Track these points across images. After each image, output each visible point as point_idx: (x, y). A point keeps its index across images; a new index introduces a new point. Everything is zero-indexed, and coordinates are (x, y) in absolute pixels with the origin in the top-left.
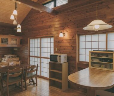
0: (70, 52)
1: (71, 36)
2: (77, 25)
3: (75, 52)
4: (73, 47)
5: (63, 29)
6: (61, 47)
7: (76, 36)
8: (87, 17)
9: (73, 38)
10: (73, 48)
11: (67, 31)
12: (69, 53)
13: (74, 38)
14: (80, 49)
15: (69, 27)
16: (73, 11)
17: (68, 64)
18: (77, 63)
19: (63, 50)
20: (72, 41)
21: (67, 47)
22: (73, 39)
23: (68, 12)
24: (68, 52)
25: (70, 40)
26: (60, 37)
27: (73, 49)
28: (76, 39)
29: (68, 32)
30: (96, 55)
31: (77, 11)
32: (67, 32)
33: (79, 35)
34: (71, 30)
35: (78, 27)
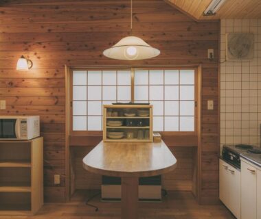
0: (47, 110)
1: (49, 70)
2: (68, 44)
3: (63, 111)
4: (57, 97)
5: (26, 50)
6: (17, 97)
7: (66, 70)
8: (91, 28)
9: (55, 74)
10: (56, 100)
11: (38, 55)
12: (45, 113)
13: (58, 76)
14: (74, 102)
15: (44, 47)
16: (57, 8)
17: (44, 140)
18: (67, 137)
19: (27, 107)
20: (55, 82)
21: (39, 97)
22: (56, 79)
23: (41, 7)
24: (43, 110)
25: (48, 79)
26: (17, 69)
27: (56, 104)
28: (64, 78)
29: (41, 59)
30: (116, 113)
31: (67, 12)
32: (39, 58)
33: (72, 69)
34: (51, 56)
35: (69, 50)
